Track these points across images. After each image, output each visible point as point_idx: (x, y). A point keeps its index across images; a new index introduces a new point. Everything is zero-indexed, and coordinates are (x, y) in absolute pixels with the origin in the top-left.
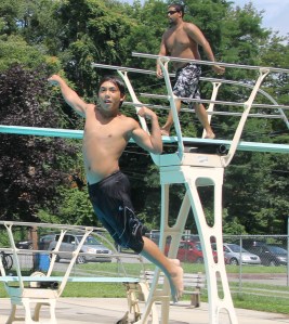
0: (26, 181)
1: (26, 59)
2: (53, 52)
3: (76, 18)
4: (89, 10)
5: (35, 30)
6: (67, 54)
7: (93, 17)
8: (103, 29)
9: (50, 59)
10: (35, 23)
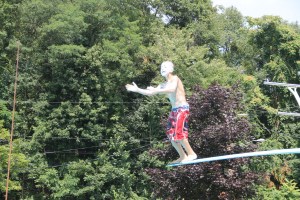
0: (223, 181)
1: (226, 78)
2: (250, 72)
3: (269, 43)
4: (281, 36)
5: (234, 54)
6: (262, 73)
7: (284, 41)
8: (293, 52)
9: (247, 78)
10: (234, 48)
